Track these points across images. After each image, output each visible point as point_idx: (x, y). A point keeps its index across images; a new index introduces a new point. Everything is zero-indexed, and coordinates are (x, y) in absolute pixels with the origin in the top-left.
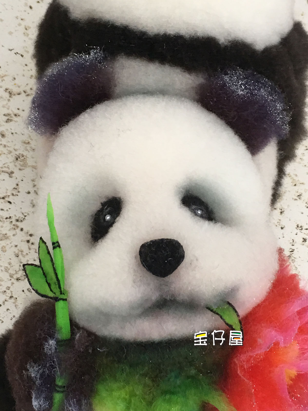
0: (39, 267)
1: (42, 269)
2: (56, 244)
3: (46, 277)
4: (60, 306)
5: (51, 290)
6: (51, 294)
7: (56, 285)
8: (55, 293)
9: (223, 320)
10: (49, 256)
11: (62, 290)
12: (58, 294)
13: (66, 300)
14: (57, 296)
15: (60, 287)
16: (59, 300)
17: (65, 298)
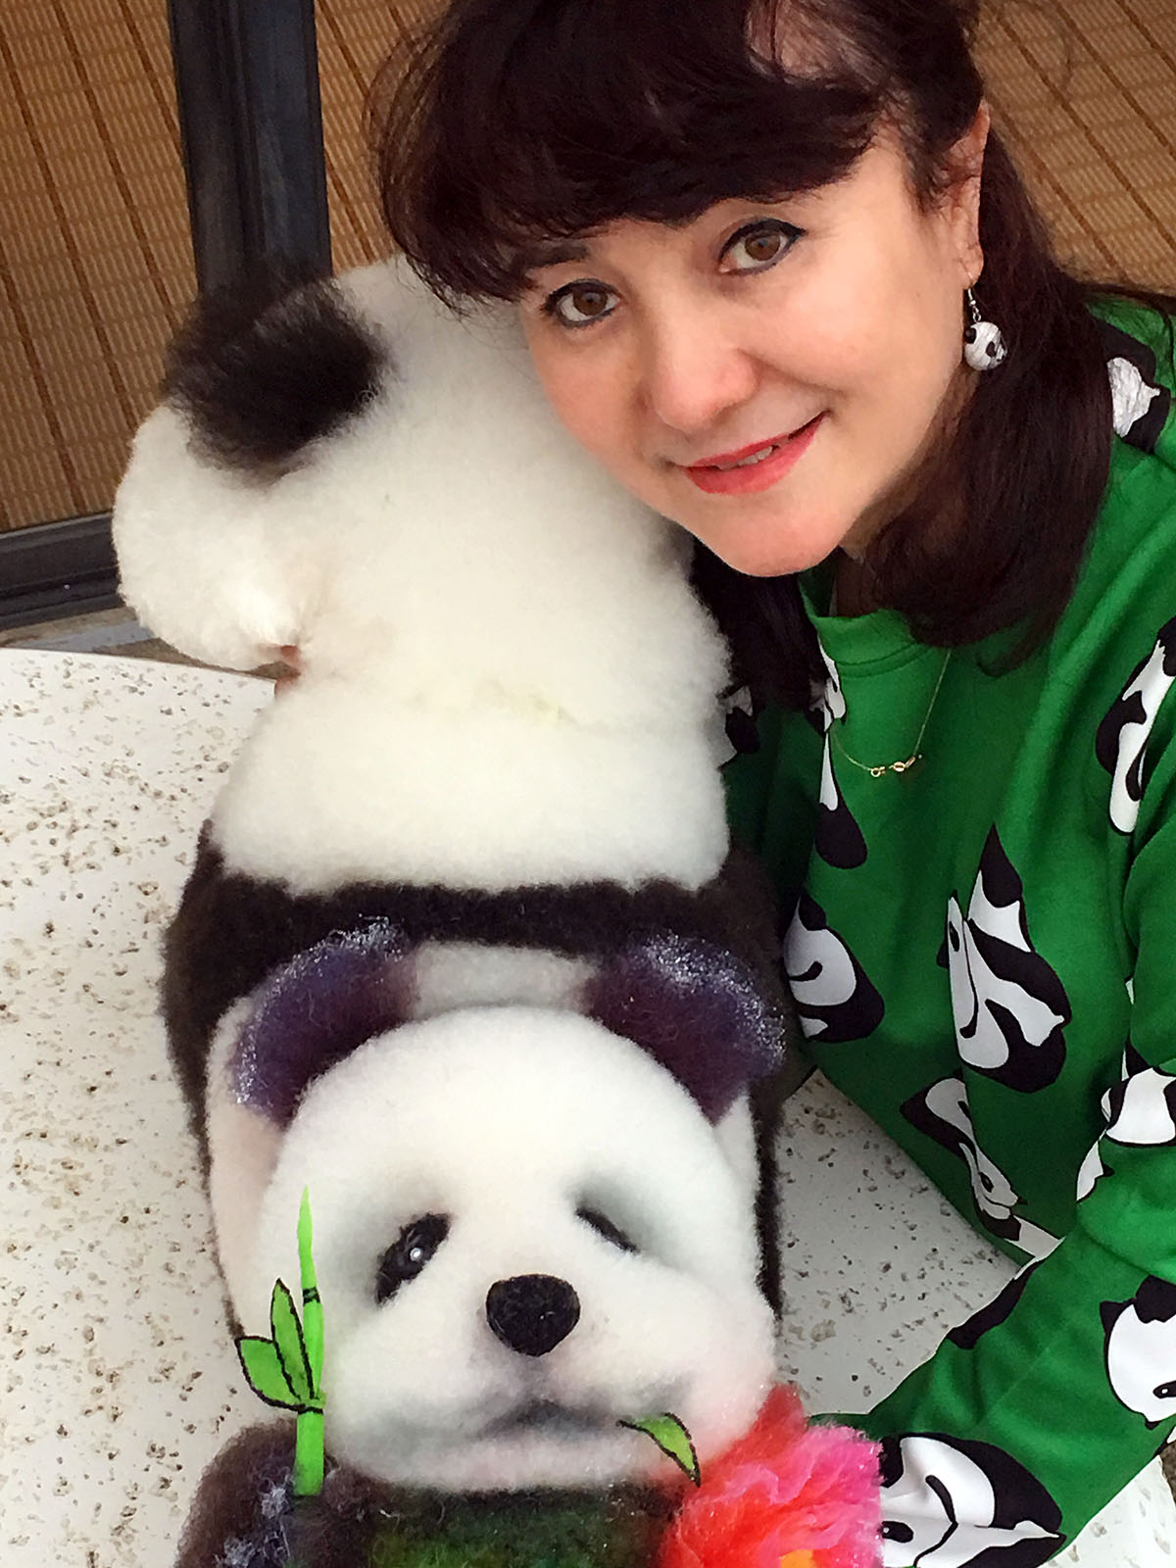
0: (270, 1342)
1: (277, 1346)
2: (311, 1294)
3: (283, 1362)
4: (307, 1423)
5: (292, 1390)
6: (290, 1400)
7: (303, 1378)
8: (299, 1397)
9: (658, 1442)
10: (293, 1317)
11: (315, 1390)
12: (305, 1399)
13: (320, 1411)
14: (303, 1402)
15: (310, 1384)
16: (305, 1412)
17: (319, 1406)
